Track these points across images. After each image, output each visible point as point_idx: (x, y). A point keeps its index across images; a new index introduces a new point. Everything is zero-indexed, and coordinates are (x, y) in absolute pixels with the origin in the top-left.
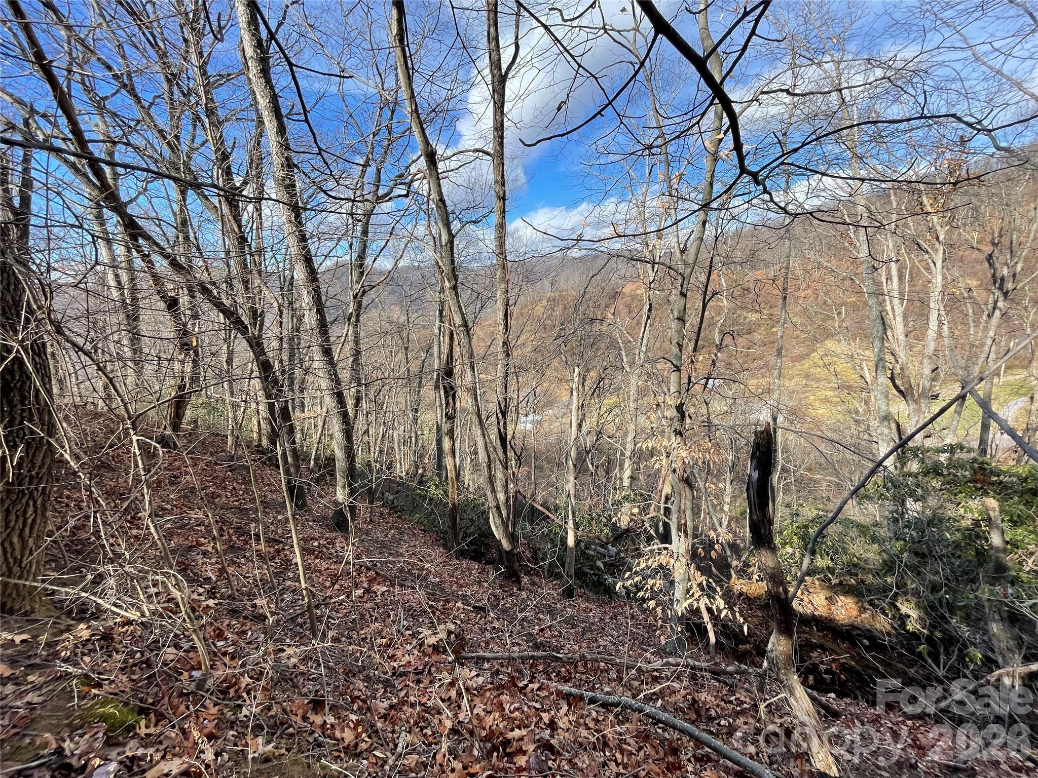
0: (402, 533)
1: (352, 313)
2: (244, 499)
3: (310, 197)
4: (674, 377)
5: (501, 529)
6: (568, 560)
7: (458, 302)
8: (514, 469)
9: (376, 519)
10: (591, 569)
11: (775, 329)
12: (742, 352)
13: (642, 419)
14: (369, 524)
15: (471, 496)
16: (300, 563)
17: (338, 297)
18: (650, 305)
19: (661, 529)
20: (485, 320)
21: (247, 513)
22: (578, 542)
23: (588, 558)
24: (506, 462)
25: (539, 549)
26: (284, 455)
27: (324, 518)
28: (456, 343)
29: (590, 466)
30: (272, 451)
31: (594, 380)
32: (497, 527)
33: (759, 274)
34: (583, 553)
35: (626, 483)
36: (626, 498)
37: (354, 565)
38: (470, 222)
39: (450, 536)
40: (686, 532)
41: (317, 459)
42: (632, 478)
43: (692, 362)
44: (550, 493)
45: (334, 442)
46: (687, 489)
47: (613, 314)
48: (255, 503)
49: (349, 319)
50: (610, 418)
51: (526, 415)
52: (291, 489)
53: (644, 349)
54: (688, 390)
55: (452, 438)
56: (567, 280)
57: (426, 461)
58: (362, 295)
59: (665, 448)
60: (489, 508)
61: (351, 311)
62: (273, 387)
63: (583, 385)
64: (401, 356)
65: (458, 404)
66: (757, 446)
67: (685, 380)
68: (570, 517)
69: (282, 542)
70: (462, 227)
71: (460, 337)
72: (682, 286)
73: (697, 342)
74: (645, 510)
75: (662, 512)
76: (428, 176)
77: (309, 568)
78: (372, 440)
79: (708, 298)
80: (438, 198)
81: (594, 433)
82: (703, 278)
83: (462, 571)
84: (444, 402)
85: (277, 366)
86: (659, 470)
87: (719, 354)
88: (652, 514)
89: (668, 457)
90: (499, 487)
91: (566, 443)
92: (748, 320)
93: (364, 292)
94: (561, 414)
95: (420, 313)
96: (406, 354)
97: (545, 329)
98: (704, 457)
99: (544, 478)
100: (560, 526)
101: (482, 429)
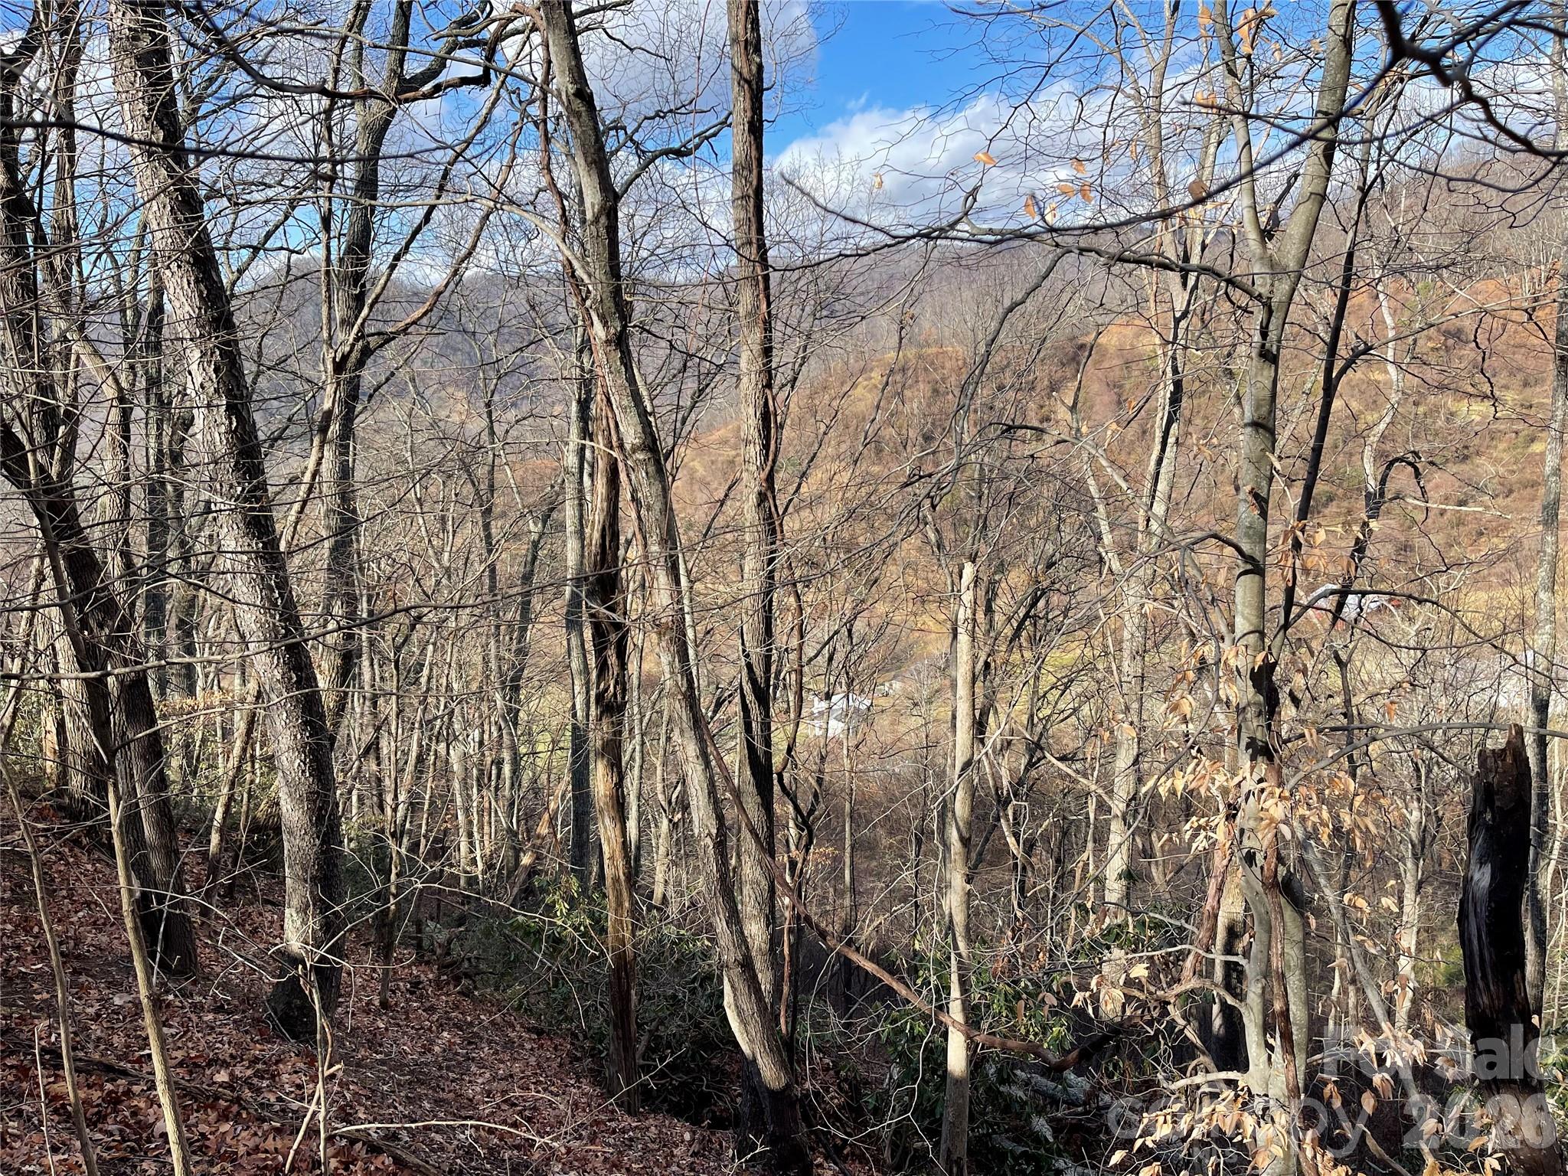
0: (472, 1041)
1: (330, 412)
2: (18, 948)
3: (211, 80)
4: (1244, 590)
5: (755, 1027)
6: (949, 1114)
7: (631, 380)
8: (794, 852)
9: (399, 999)
10: (1017, 1140)
11: (1537, 447)
12: (1442, 513)
13: (1157, 708)
14: (378, 1014)
15: (671, 931)
16: (172, 1137)
17: (292, 364)
18: (1178, 385)
19: (1217, 1022)
20: (710, 427)
21: (27, 991)
22: (976, 1062)
23: (1007, 1109)
24: (771, 835)
25: (866, 1083)
26: (131, 821)
27: (248, 1001)
28: (625, 494)
29: (1011, 840)
30: (97, 810)
31: (1019, 596)
32: (744, 1022)
33: (1487, 291)
34: (993, 1094)
35: (1115, 890)
36: (1114, 935)
37: (330, 1139)
38: (666, 152)
39: (610, 1047)
40: (1287, 1037)
41: (229, 826)
42: (1130, 876)
43: (1297, 545)
44: (897, 921)
45: (279, 781)
46: (1289, 913)
47: (1073, 409)
48: (46, 959)
49: (324, 430)
50: (1066, 703)
51: (828, 696)
52: (147, 922)
53: (1159, 508)
54: (1286, 626)
55: (616, 766)
56: (940, 314)
57: (543, 829)
58: (361, 363)
59: (1225, 791)
60: (722, 966)
61: (327, 405)
62: (101, 626)
63: (989, 610)
64: (470, 532)
65: (632, 667)
66: (1486, 794)
67: (1276, 598)
68: (955, 992)
69: (124, 1073)
70: (644, 168)
71: (636, 478)
72: (1264, 334)
73: (1309, 489)
74: (1167, 969)
75: (1219, 973)
76: (542, 24)
77: (202, 1149)
78: (389, 769)
79: (1339, 365)
80: (572, 89)
81: (1021, 747)
82: (1328, 303)
83: (645, 1149)
84: (592, 662)
85: (114, 565)
86: (1208, 854)
87: (1374, 524)
88: (1189, 983)
89: (1231, 818)
90: (749, 902)
91: (941, 776)
92: (1458, 422)
93: (367, 352)
94: (925, 693)
95: (525, 407)
96: (487, 526)
97: (879, 451)
98: (1336, 817)
99: (879, 876)
100: (926, 1018)
101: (701, 742)
